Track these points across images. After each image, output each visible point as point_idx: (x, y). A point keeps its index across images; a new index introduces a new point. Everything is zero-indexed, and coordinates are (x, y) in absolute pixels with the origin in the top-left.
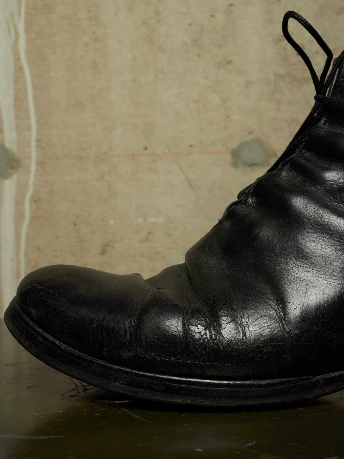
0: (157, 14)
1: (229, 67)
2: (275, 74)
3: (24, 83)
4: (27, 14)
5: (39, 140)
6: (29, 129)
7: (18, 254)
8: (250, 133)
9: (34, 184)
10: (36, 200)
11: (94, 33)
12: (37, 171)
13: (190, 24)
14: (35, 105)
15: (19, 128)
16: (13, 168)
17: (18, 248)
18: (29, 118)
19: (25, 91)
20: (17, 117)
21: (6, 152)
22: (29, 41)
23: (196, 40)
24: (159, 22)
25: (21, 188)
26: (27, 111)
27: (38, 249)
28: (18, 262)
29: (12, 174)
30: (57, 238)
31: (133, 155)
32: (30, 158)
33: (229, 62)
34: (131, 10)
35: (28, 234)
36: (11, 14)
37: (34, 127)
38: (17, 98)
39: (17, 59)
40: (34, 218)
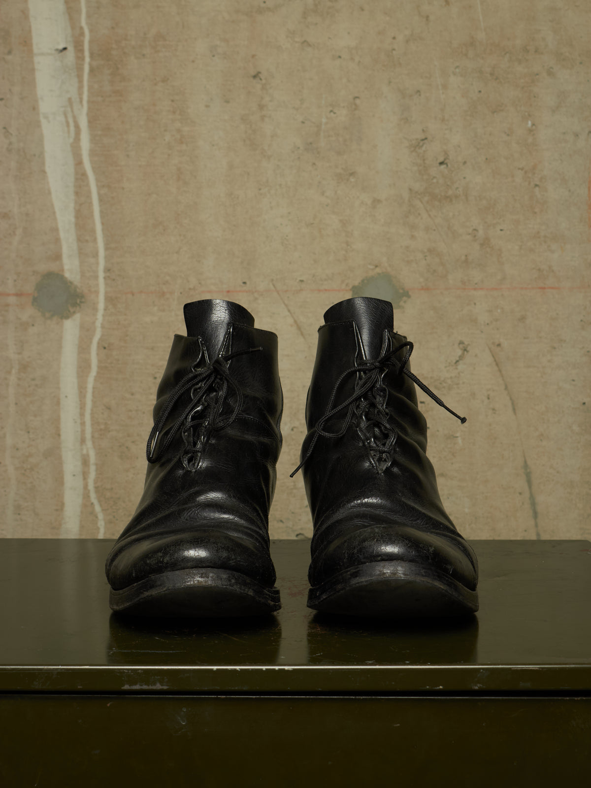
0: (261, 107)
1: (352, 180)
2: (410, 190)
3: (89, 195)
4: (89, 102)
5: (107, 270)
6: (96, 255)
7: (82, 415)
8: (376, 266)
9: (103, 327)
10: (104, 347)
11: (179, 131)
12: (105, 310)
13: (303, 122)
14: (103, 224)
15: (81, 253)
16: (75, 305)
17: (82, 407)
18: (95, 240)
19: (91, 204)
20: (79, 239)
21: (66, 284)
22: (94, 139)
23: (311, 143)
24: (263, 118)
25: (86, 331)
26: (93, 231)
27: (109, 408)
28: (83, 424)
29: (74, 312)
30: (132, 394)
31: (228, 292)
32: (97, 293)
33: (352, 174)
34: (227, 102)
35: (94, 388)
36: (70, 100)
37: (102, 252)
38: (78, 214)
39: (79, 163)
40: (103, 368)
